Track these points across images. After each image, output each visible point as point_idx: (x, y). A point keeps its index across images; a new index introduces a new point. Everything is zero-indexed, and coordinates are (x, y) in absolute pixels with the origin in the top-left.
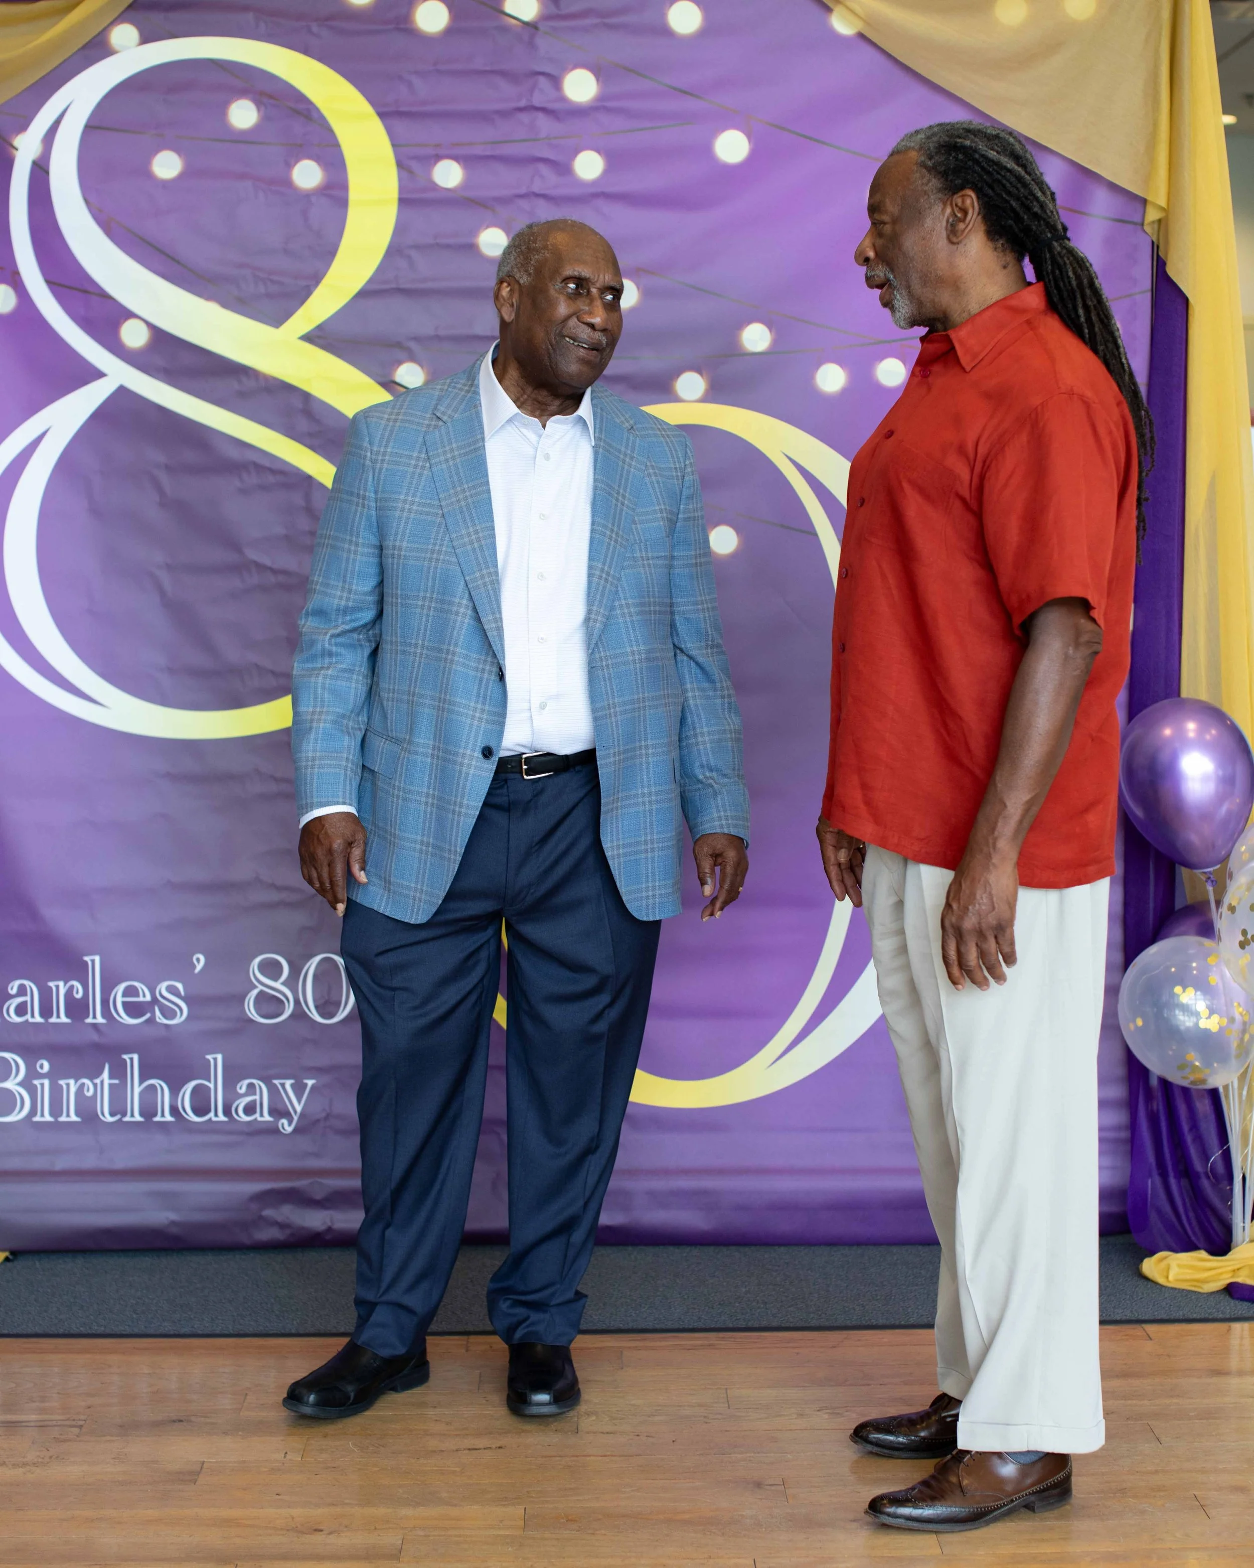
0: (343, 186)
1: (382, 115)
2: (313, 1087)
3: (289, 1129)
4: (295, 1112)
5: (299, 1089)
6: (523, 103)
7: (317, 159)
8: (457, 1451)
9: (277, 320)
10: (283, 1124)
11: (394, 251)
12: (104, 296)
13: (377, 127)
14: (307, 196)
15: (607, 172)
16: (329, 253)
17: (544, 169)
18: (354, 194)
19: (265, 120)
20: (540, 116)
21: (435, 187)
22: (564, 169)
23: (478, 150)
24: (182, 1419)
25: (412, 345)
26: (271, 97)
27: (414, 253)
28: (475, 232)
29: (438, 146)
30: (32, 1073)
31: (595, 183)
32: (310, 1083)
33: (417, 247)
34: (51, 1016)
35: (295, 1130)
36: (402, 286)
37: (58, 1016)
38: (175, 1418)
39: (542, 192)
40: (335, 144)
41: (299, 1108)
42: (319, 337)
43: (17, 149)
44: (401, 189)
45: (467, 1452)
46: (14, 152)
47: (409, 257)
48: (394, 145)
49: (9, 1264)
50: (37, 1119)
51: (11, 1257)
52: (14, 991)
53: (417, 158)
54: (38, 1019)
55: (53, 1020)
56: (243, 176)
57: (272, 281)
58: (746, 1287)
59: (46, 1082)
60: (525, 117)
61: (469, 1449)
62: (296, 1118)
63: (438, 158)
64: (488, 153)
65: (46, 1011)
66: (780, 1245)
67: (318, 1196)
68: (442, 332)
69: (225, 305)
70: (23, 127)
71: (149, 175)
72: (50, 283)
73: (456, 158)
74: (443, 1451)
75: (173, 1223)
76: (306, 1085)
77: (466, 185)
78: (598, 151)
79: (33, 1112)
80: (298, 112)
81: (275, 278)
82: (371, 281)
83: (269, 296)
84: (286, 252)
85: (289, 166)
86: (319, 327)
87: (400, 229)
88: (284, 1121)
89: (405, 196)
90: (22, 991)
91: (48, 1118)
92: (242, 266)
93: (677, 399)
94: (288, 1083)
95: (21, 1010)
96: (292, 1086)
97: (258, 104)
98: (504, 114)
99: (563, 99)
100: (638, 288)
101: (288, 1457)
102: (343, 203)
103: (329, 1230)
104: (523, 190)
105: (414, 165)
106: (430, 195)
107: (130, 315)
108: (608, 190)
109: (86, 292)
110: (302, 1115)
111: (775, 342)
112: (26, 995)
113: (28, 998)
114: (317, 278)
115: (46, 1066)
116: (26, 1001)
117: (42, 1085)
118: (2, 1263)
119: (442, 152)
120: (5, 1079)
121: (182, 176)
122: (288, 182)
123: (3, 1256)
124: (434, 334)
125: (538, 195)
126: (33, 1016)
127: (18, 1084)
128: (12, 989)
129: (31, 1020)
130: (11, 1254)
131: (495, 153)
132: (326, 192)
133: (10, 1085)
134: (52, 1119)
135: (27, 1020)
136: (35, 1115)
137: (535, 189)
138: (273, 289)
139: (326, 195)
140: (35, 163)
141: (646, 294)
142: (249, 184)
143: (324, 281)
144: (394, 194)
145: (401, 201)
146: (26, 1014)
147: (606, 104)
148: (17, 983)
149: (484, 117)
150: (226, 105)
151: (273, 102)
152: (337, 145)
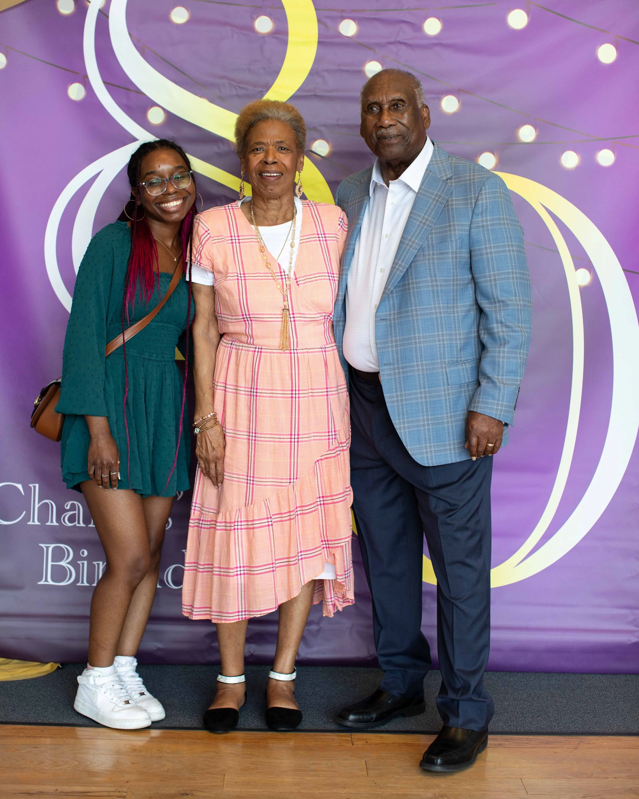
0: (285, 33)
7: (270, 16)
11: (313, 73)
12: (139, 92)
14: (263, 37)
15: (443, 31)
16: (275, 71)
17: (405, 27)
18: (291, 38)
21: (340, 36)
22: (418, 28)
23: (367, 15)
25: (323, 129)
27: (326, 74)
28: (363, 63)
29: (343, 11)
30: (77, 557)
31: (435, 37)
33: (327, 71)
36: (317, 94)
39: (404, 41)
40: (281, 7)
43: (90, 2)
44: (320, 36)
47: (323, 77)
48: (316, 9)
49: (59, 672)
50: (79, 584)
51: (60, 666)
52: (68, 508)
53: (330, 18)
54: (82, 525)
56: (225, 24)
57: (240, 87)
59: (86, 562)
63: (343, 18)
64: (373, 17)
65: (87, 520)
66: (518, 672)
68: (341, 123)
69: (211, 101)
71: (168, 20)
72: (106, 83)
73: (353, 19)
75: (159, 649)
77: (359, 35)
78: (438, 19)
79: (77, 580)
81: (241, 85)
82: (300, 90)
83: (238, 96)
84: (249, 70)
85: (253, 19)
87: (318, 60)
89: (321, 40)
90: (73, 507)
91: (86, 584)
92: (223, 77)
95: (72, 519)
100: (459, 102)
102: (285, 43)
104: (392, 40)
105: (328, 21)
106: (337, 40)
107: (154, 104)
108: (444, 42)
109: (128, 89)
111: (538, 137)
112: (75, 510)
113: (77, 512)
114: (267, 87)
115: (86, 553)
116: (75, 514)
117: (83, 564)
118: (55, 671)
119: (345, 15)
120: (61, 560)
121: (189, 22)
122: (252, 29)
123: (56, 666)
124: (336, 123)
125: (401, 43)
126: (79, 523)
127: (68, 563)
128: (67, 506)
129: (77, 525)
130: (61, 665)
131: (377, 17)
132: (275, 36)
133: (63, 563)
134: (88, 585)
135: (75, 525)
136: (78, 582)
137: (399, 39)
138: (241, 92)
139: (273, 37)
140: (100, 11)
141: (463, 104)
142: (229, 28)
143: (272, 89)
144: (316, 39)
145: (319, 43)
146: (75, 521)
148: (70, 503)
152: (283, 8)
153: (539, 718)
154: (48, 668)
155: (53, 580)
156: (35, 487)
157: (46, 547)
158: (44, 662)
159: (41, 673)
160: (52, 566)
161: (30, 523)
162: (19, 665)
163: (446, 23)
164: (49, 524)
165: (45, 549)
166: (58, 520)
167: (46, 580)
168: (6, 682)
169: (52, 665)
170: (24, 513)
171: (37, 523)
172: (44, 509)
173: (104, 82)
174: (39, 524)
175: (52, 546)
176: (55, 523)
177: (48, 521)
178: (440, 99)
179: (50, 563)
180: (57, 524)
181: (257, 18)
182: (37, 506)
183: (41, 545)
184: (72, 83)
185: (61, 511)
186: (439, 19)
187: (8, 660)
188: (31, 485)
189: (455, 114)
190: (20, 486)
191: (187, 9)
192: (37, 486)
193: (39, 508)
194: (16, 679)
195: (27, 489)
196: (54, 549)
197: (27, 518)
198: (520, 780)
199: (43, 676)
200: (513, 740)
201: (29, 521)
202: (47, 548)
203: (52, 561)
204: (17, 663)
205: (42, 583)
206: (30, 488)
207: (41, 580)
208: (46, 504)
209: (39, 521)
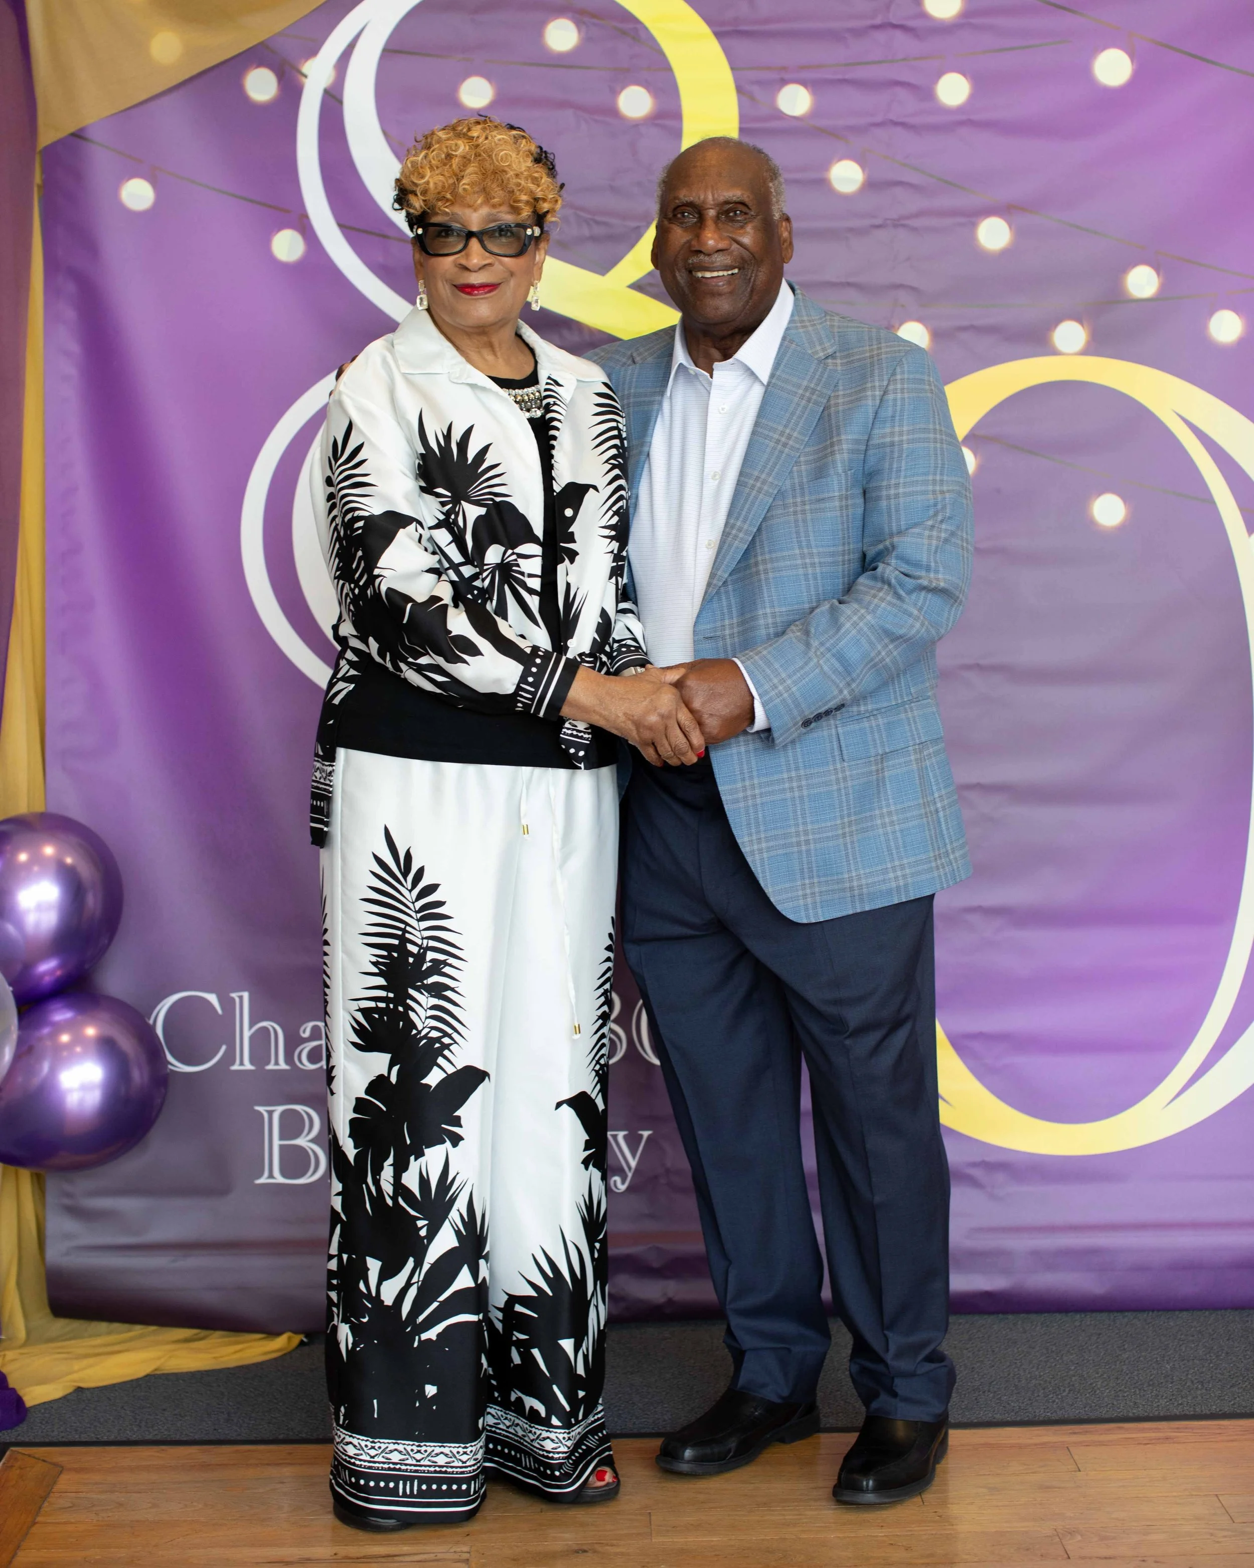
0: (677, 115)
1: (718, 35)
2: (649, 1137)
3: (622, 1187)
4: (630, 1168)
5: (633, 1141)
6: (878, 21)
7: (646, 85)
9: (603, 267)
10: (615, 1182)
13: (712, 49)
14: (635, 126)
15: (973, 97)
17: (903, 94)
18: (688, 125)
19: (586, 41)
20: (898, 34)
21: (780, 115)
22: (927, 93)
23: (829, 74)
26: (593, 15)
28: (826, 166)
29: (784, 69)
31: (960, 109)
32: (646, 1134)
35: (628, 1189)
39: (900, 120)
40: (666, 67)
41: (633, 1163)
42: (651, 286)
43: (306, 76)
44: (743, 117)
46: (303, 79)
48: (732, 69)
49: (306, 1349)
51: (305, 1340)
52: (307, 1035)
53: (760, 83)
56: (563, 105)
57: (597, 223)
60: (881, 36)
62: (630, 1175)
63: (784, 82)
64: (840, 77)
66: (1181, 1310)
67: (656, 1265)
70: (313, 51)
71: (455, 103)
72: (344, 227)
73: (804, 83)
76: (641, 1136)
77: (815, 112)
80: (624, 33)
81: (601, 218)
83: (594, 239)
84: (612, 189)
85: (615, 93)
88: (617, 1179)
89: (744, 126)
90: (316, 1034)
93: (1055, 352)
94: (621, 1135)
95: (315, 1056)
96: (625, 1137)
97: (578, 24)
98: (858, 33)
99: (924, 15)
100: (1010, 228)
102: (677, 134)
103: (670, 1301)
104: (879, 119)
105: (756, 90)
106: (775, 124)
108: (975, 117)
109: (385, 237)
110: (637, 1171)
111: (1163, 288)
112: (320, 1039)
113: (323, 1042)
118: (297, 1348)
119: (787, 76)
120: (297, 1135)
121: (493, 104)
122: (614, 112)
123: (297, 1339)
125: (897, 124)
127: (312, 1141)
128: (304, 1032)
130: (306, 1337)
131: (848, 76)
132: (656, 122)
133: (301, 1141)
137: (892, 116)
138: (598, 230)
139: (657, 125)
140: (327, 92)
141: (1019, 233)
142: (569, 113)
144: (735, 124)
145: (742, 131)
146: (320, 1060)
147: (973, 21)
148: (310, 1025)
149: (835, 36)
150: (542, 24)
151: (595, 21)
152: (668, 68)
153: (1235, 1389)
154: (281, 1343)
155: (284, 1174)
156: (241, 998)
157: (267, 1111)
158: (273, 1333)
159: (270, 1352)
160: (282, 1147)
161: (236, 1067)
162: (226, 1340)
163: (979, 81)
164: (271, 1067)
165: (266, 1115)
166: (289, 1058)
167: (271, 1176)
168: (206, 1371)
169: (289, 1339)
170: (224, 1048)
171: (248, 1066)
172: (261, 1040)
173: (342, 226)
174: (252, 1068)
175: (279, 1109)
176: (283, 1066)
177: (268, 1063)
178: (974, 226)
179: (277, 1143)
180: (287, 1067)
181: (623, 88)
182: (247, 1034)
183: (258, 1108)
184: (280, 229)
185: (293, 1042)
186: (964, 75)
187: (203, 1333)
188: (234, 995)
189: (1005, 253)
190: (212, 998)
191: (489, 79)
192: (246, 995)
193: (252, 1038)
194: (226, 1366)
195: (228, 1004)
196: (283, 1115)
197: (229, 1058)
198: (1216, 1498)
199: (276, 1359)
200: (1192, 1428)
201: (233, 1063)
202: (270, 1113)
203: (282, 1138)
204: (223, 1337)
205: (263, 1180)
206: (233, 999)
207: (260, 1175)
208: (265, 1030)
209: (252, 1062)
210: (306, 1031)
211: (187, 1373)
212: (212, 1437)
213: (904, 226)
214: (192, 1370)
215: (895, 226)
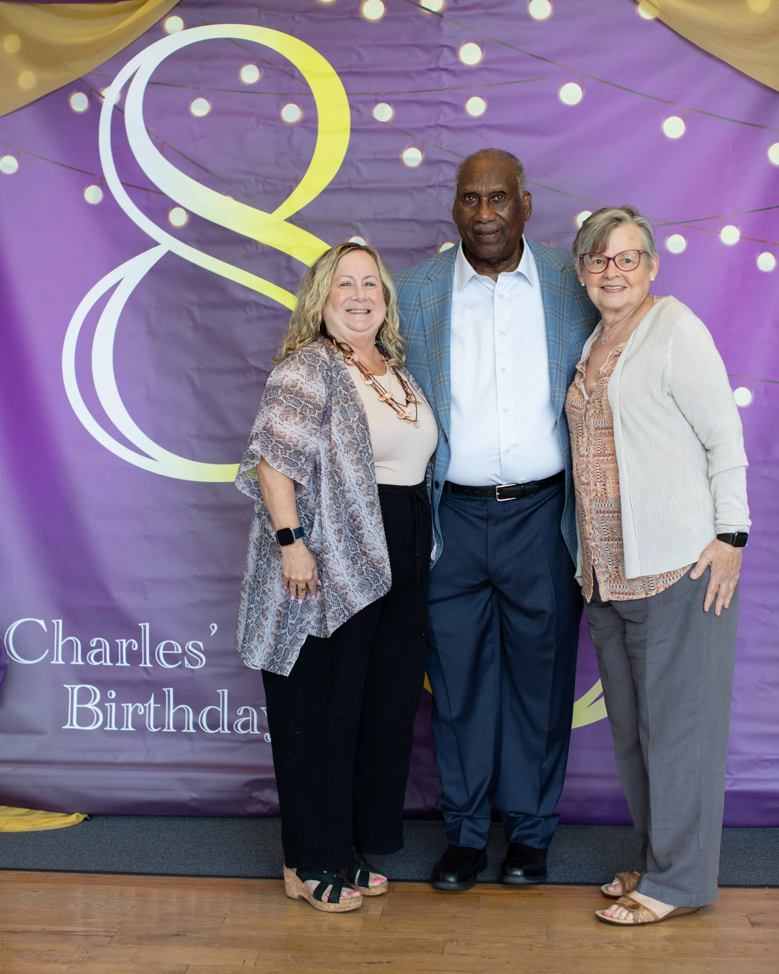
0: (315, 121)
1: (340, 74)
6: (432, 66)
7: (298, 103)
8: (360, 963)
9: (270, 208)
10: (267, 736)
11: (347, 163)
12: (159, 192)
13: (336, 83)
14: (291, 127)
15: (487, 111)
16: (305, 165)
17: (446, 109)
18: (322, 126)
19: (264, 77)
20: (444, 74)
21: (375, 121)
22: (460, 109)
23: (403, 97)
24: (180, 933)
25: (359, 225)
26: (268, 63)
27: (360, 165)
28: (400, 150)
29: (377, 94)
30: (105, 699)
31: (480, 118)
33: (362, 161)
34: (117, 662)
36: (353, 186)
37: (122, 662)
38: (175, 933)
39: (444, 124)
40: (309, 93)
42: (298, 219)
43: (104, 98)
44: (353, 122)
45: (366, 964)
47: (357, 168)
48: (347, 94)
49: (87, 823)
50: (107, 728)
51: (88, 818)
52: (94, 645)
53: (363, 102)
54: (109, 663)
55: (119, 664)
56: (249, 115)
57: (267, 182)
58: (568, 854)
59: (114, 705)
60: (434, 75)
61: (368, 963)
63: (377, 102)
64: (410, 99)
65: (114, 658)
68: (378, 217)
69: (236, 199)
70: (108, 83)
71: (188, 113)
72: (125, 184)
73: (388, 102)
74: (350, 963)
75: (194, 799)
77: (395, 119)
79: (104, 724)
80: (286, 73)
81: (268, 181)
82: (332, 182)
83: (265, 192)
84: (277, 163)
85: (280, 108)
86: (298, 213)
87: (351, 149)
89: (353, 127)
90: (99, 645)
91: (114, 728)
92: (248, 173)
95: (98, 657)
97: (259, 67)
98: (420, 73)
99: (460, 63)
101: (245, 964)
102: (314, 132)
104: (432, 123)
105: (361, 107)
106: (371, 126)
107: (175, 205)
108: (488, 123)
109: (147, 189)
112: (101, 648)
113: (103, 650)
114: (297, 181)
115: (114, 694)
116: (101, 652)
117: (111, 706)
118: (82, 822)
119: (379, 99)
120: (87, 702)
121: (209, 115)
122: (279, 118)
123: (82, 817)
124: (373, 217)
125: (442, 127)
126: (106, 661)
127: (95, 706)
128: (92, 643)
129: (104, 664)
130: (88, 816)
131: (414, 99)
133: (90, 706)
134: (117, 729)
135: (102, 664)
136: (106, 726)
137: (441, 122)
138: (268, 188)
139: (302, 126)
140: (115, 106)
142: (253, 120)
143: (301, 183)
144: (348, 126)
145: (352, 130)
146: (101, 660)
147: (487, 66)
148: (95, 640)
149: (407, 75)
150: (239, 68)
151: (269, 66)
152: (312, 94)
154: (74, 819)
155: (79, 723)
156: (58, 623)
157: (71, 688)
158: (70, 813)
159: (65, 824)
160: (78, 708)
161: (54, 662)
162: (42, 816)
163: (491, 102)
164: (74, 663)
165: (70, 690)
166: (84, 658)
167: (72, 724)
168: (26, 832)
169: (78, 816)
170: (47, 651)
171: (61, 662)
172: (69, 646)
173: (123, 183)
174: (63, 663)
175: (78, 687)
176: (80, 662)
177: (72, 660)
179: (75, 706)
180: (83, 663)
181: (284, 106)
182: (61, 643)
183: (65, 686)
184: (89, 185)
185: (86, 649)
186: (482, 98)
187: (33, 811)
188: (54, 621)
190: (42, 623)
191: (208, 99)
192: (61, 621)
193: (63, 646)
194: (37, 830)
195: (50, 626)
196: (80, 690)
197: (50, 656)
199: (67, 828)
201: (53, 660)
202: (73, 689)
203: (78, 703)
204: (42, 814)
205: (67, 727)
206: (54, 624)
207: (66, 724)
208: (71, 641)
209: (63, 659)
210: (93, 642)
211: (15, 833)
212: (11, 867)
213: (446, 186)
214: (19, 831)
215: (441, 186)
